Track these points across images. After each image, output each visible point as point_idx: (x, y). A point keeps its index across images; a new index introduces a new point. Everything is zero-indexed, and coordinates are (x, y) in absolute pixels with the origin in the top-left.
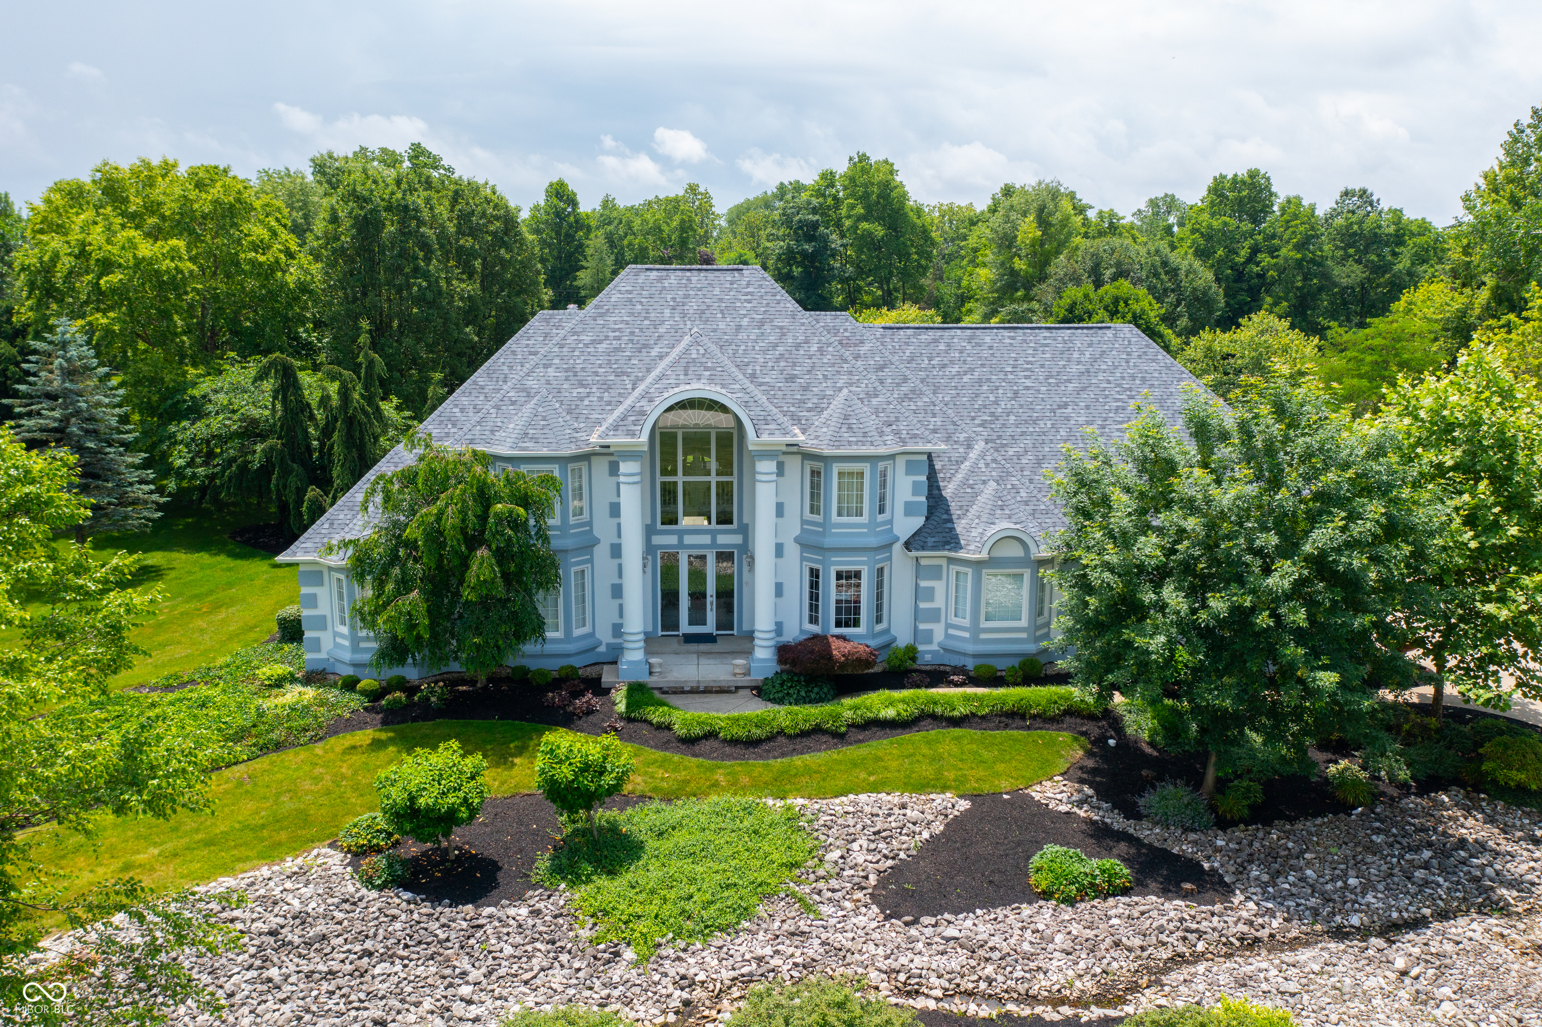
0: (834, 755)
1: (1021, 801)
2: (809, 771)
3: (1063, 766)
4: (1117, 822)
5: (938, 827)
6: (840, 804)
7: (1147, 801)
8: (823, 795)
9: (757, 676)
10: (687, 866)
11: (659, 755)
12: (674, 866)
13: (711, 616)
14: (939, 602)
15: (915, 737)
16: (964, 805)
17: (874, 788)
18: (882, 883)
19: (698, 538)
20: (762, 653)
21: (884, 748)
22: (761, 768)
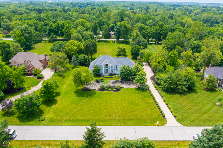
0: (111, 78)
1: (118, 80)
3: (120, 79)
4: (121, 81)
5: (115, 81)
7: (123, 80)
8: (110, 80)
11: (104, 78)
12: (105, 82)
13: (107, 72)
14: (117, 72)
15: (115, 78)
17: (112, 80)
18: (112, 83)
19: (106, 68)
20: (109, 74)
21: (113, 78)
22: (108, 79)
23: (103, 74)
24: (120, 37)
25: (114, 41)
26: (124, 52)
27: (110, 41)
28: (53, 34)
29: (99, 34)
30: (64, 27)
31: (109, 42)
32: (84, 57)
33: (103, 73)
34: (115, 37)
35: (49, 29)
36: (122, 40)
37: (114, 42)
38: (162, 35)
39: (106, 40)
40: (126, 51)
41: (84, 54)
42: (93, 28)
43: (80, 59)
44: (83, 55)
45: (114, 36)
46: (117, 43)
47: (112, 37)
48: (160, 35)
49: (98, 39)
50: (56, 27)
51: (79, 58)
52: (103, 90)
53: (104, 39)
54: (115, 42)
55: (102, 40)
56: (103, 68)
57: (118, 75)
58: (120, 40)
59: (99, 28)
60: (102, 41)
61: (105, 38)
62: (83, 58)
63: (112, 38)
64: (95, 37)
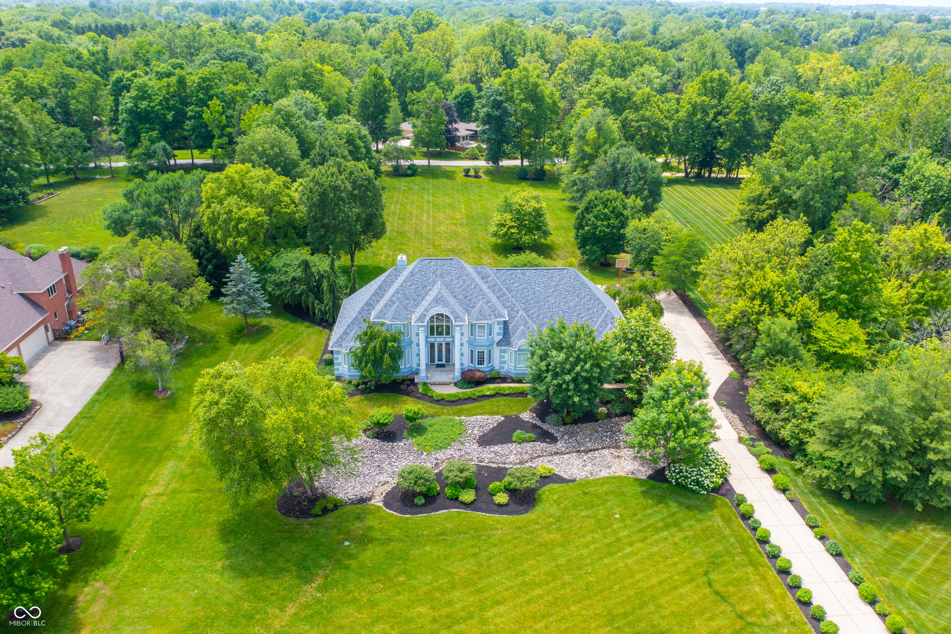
0: (473, 405)
1: (517, 417)
2: (467, 410)
3: (530, 408)
4: (539, 423)
5: (495, 425)
6: (473, 418)
7: (548, 418)
8: (469, 416)
9: (456, 381)
10: (436, 434)
11: (430, 404)
12: (435, 434)
13: (444, 359)
14: (506, 359)
15: (494, 399)
16: (503, 418)
17: (481, 414)
18: (480, 438)
19: (440, 339)
20: (457, 374)
21: (486, 403)
22: (455, 408)
23: (423, 374)
24: (507, 148)
25: (476, 172)
26: (538, 228)
27: (453, 172)
28: (155, 134)
29: (398, 133)
30: (211, 98)
31: (448, 175)
32: (306, 265)
33: (423, 367)
34: (479, 148)
35: (130, 112)
36: (518, 162)
37: (477, 176)
38: (721, 134)
39: (434, 163)
40: (546, 224)
41: (307, 244)
42: (364, 105)
43: (283, 278)
44: (303, 253)
45: (474, 144)
46: (492, 180)
47: (463, 149)
48: (715, 138)
49: (390, 159)
50: (167, 100)
51: (273, 270)
52: (420, 501)
53: (425, 162)
54: (481, 174)
55: (411, 167)
56: (422, 337)
57: (514, 381)
58: (505, 163)
59: (394, 104)
60: (413, 172)
61: (429, 155)
62: (298, 273)
63: (463, 154)
64: (377, 151)
